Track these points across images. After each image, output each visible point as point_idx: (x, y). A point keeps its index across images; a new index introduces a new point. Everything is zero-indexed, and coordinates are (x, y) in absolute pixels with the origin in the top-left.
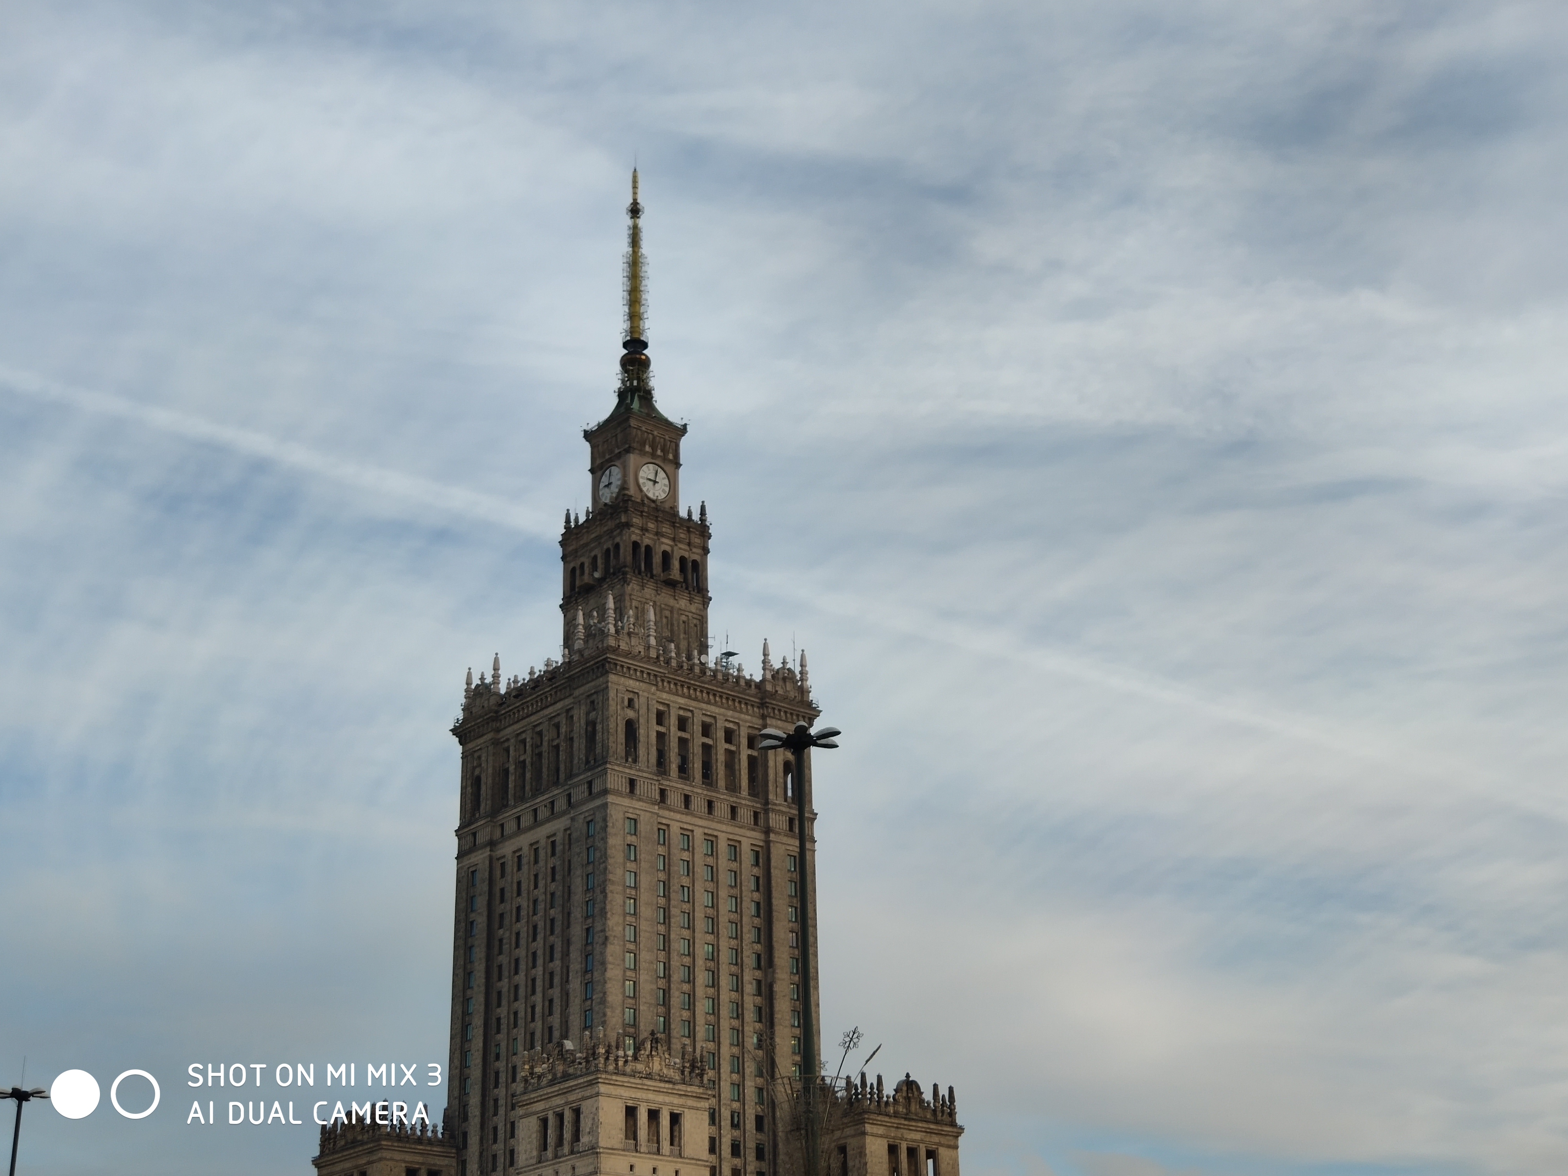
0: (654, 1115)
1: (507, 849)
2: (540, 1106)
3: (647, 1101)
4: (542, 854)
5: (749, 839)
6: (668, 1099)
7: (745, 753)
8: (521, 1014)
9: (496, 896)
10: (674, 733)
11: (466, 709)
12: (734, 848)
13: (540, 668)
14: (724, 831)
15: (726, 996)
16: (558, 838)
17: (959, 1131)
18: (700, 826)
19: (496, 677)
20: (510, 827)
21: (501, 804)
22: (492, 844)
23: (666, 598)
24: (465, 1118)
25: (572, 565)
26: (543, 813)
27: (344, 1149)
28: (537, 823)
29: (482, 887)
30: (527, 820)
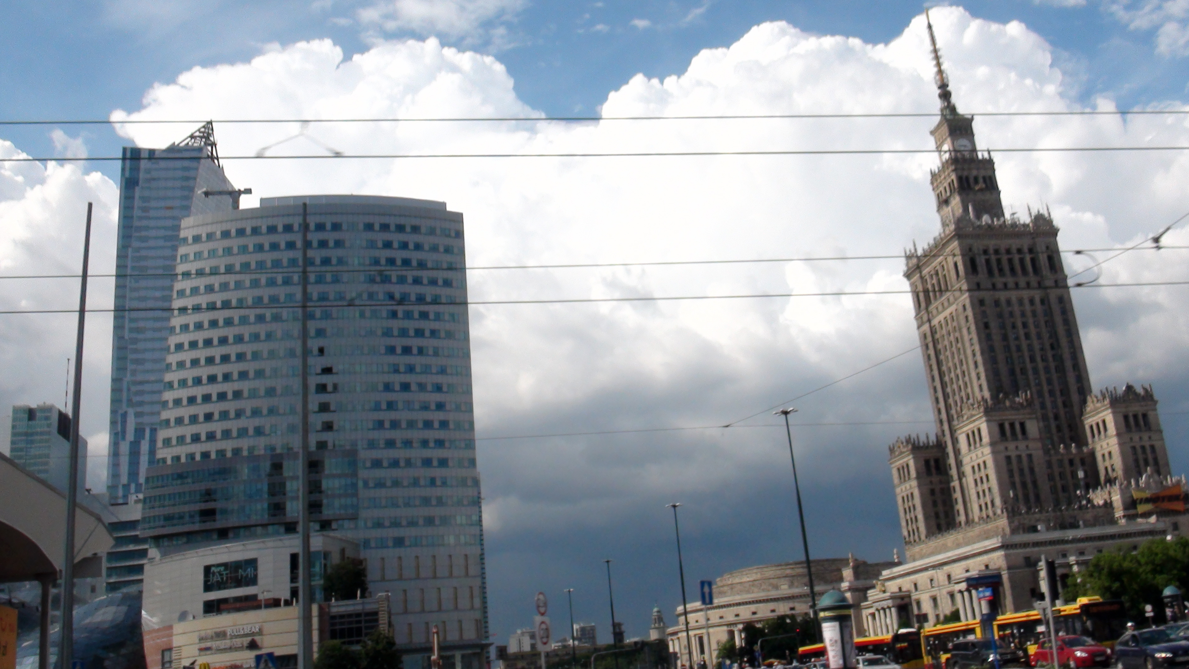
0: (1012, 425)
1: (935, 322)
2: (965, 429)
3: (1007, 420)
4: (949, 322)
5: (1037, 295)
6: (1017, 417)
7: (1028, 258)
8: (956, 390)
9: (935, 342)
10: (993, 258)
11: (907, 264)
12: (1032, 301)
13: (932, 242)
14: (1026, 294)
15: (1041, 365)
16: (954, 314)
17: (1156, 402)
18: (1013, 295)
19: (916, 250)
20: (935, 312)
21: (928, 302)
22: (929, 321)
23: (980, 196)
24: (944, 435)
25: (939, 191)
26: (946, 304)
27: (898, 455)
28: (944, 309)
29: (929, 339)
30: (940, 308)
